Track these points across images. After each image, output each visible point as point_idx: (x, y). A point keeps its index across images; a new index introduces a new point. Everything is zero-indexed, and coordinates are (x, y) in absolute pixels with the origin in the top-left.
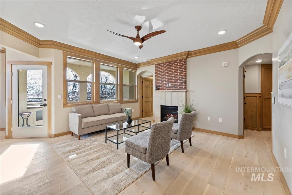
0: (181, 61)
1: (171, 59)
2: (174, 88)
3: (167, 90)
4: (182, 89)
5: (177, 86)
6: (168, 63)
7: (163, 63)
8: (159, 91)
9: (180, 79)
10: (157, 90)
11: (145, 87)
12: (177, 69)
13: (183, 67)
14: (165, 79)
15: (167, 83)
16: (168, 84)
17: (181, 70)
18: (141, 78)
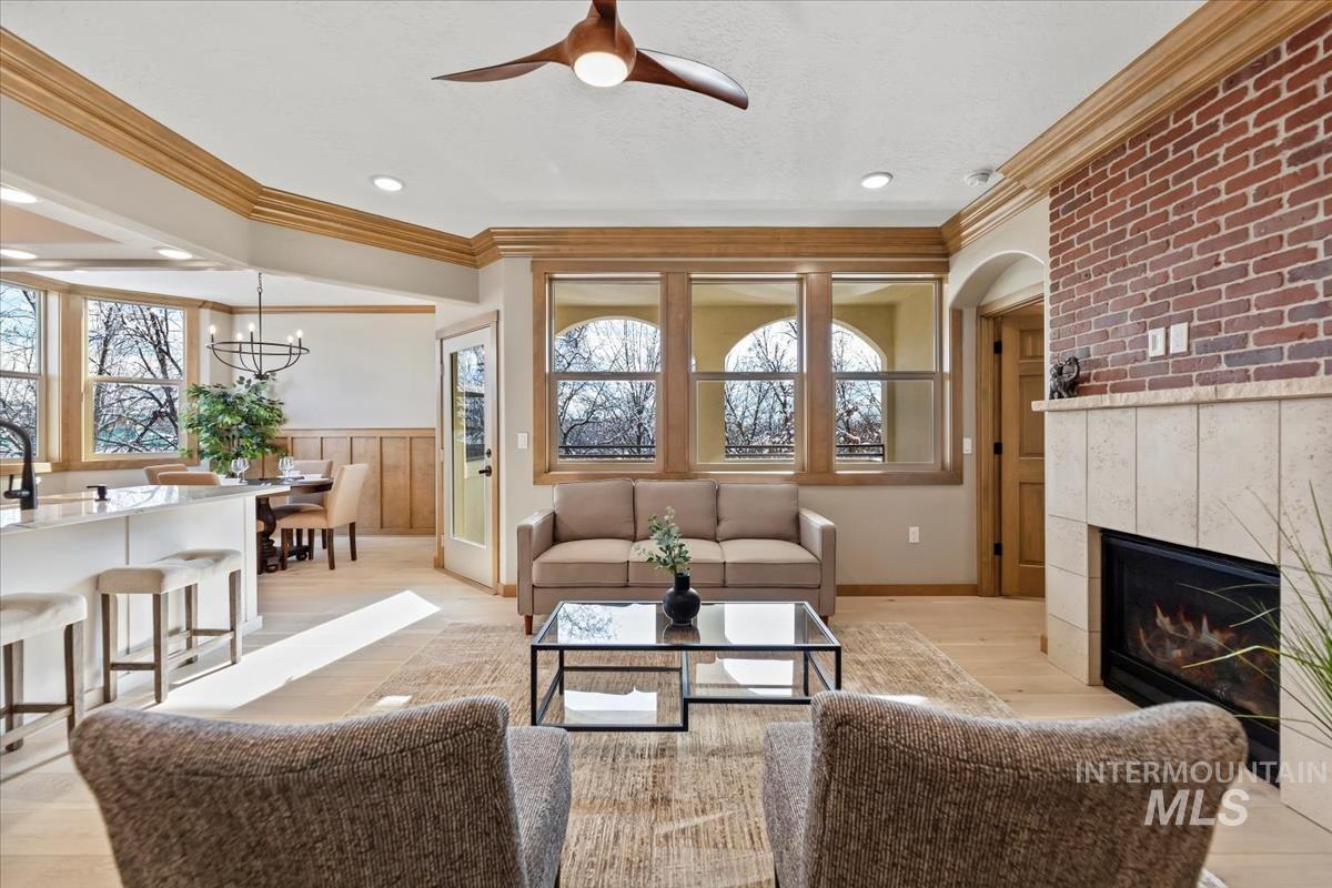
2: (1224, 367)
3: (1154, 385)
5: (1261, 338)
7: (1118, 148)
8: (1077, 402)
9: (1312, 254)
11: (1021, 376)
12: (1272, 151)
14: (1130, 293)
15: (1154, 326)
16: (1160, 332)
17: (1319, 150)
18: (988, 317)
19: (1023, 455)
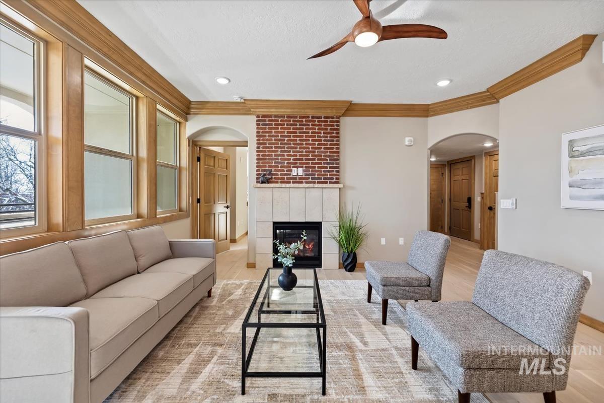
0: (329, 120)
1: (306, 111)
2: (310, 180)
3: (294, 182)
4: (330, 183)
5: (318, 175)
6: (296, 117)
8: (271, 185)
9: (327, 160)
10: (263, 182)
11: (205, 172)
12: (320, 137)
13: (333, 135)
14: (286, 157)
15: (294, 167)
16: (296, 169)
17: (328, 141)
19: (205, 203)
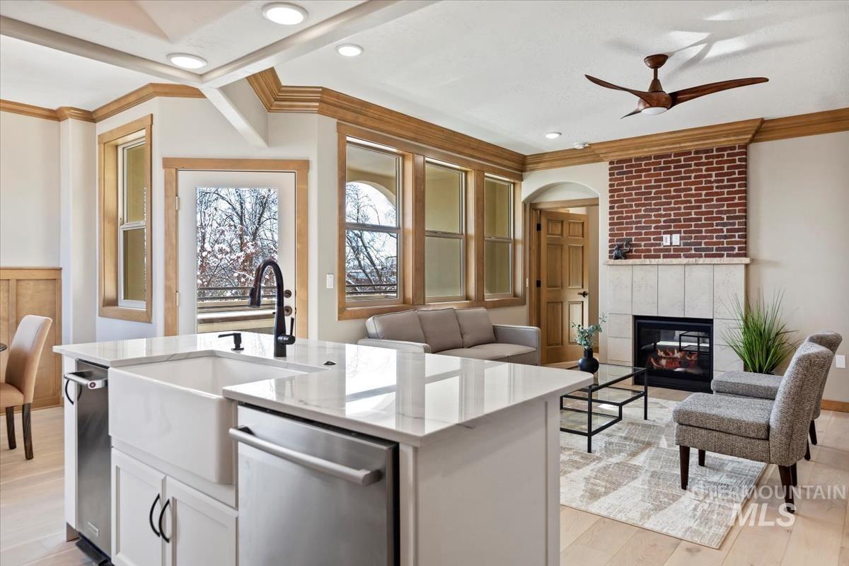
0: (725, 153)
1: (683, 145)
3: (665, 257)
4: (729, 256)
5: (706, 243)
6: (670, 156)
7: (648, 158)
9: (723, 219)
10: (617, 258)
11: (548, 244)
12: (710, 182)
13: (734, 176)
14: (653, 218)
15: (665, 233)
16: (668, 236)
17: (725, 187)
19: (548, 287)
